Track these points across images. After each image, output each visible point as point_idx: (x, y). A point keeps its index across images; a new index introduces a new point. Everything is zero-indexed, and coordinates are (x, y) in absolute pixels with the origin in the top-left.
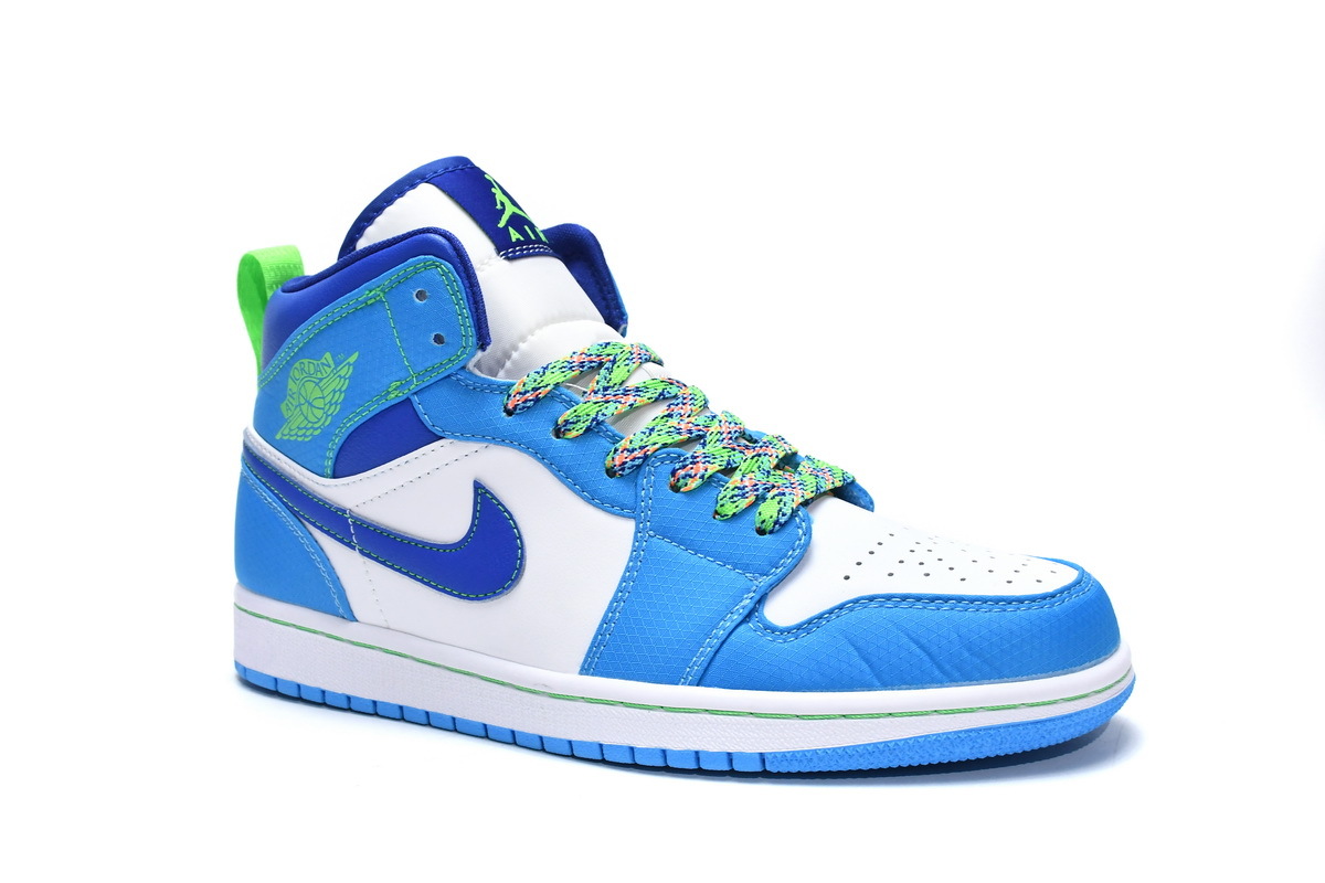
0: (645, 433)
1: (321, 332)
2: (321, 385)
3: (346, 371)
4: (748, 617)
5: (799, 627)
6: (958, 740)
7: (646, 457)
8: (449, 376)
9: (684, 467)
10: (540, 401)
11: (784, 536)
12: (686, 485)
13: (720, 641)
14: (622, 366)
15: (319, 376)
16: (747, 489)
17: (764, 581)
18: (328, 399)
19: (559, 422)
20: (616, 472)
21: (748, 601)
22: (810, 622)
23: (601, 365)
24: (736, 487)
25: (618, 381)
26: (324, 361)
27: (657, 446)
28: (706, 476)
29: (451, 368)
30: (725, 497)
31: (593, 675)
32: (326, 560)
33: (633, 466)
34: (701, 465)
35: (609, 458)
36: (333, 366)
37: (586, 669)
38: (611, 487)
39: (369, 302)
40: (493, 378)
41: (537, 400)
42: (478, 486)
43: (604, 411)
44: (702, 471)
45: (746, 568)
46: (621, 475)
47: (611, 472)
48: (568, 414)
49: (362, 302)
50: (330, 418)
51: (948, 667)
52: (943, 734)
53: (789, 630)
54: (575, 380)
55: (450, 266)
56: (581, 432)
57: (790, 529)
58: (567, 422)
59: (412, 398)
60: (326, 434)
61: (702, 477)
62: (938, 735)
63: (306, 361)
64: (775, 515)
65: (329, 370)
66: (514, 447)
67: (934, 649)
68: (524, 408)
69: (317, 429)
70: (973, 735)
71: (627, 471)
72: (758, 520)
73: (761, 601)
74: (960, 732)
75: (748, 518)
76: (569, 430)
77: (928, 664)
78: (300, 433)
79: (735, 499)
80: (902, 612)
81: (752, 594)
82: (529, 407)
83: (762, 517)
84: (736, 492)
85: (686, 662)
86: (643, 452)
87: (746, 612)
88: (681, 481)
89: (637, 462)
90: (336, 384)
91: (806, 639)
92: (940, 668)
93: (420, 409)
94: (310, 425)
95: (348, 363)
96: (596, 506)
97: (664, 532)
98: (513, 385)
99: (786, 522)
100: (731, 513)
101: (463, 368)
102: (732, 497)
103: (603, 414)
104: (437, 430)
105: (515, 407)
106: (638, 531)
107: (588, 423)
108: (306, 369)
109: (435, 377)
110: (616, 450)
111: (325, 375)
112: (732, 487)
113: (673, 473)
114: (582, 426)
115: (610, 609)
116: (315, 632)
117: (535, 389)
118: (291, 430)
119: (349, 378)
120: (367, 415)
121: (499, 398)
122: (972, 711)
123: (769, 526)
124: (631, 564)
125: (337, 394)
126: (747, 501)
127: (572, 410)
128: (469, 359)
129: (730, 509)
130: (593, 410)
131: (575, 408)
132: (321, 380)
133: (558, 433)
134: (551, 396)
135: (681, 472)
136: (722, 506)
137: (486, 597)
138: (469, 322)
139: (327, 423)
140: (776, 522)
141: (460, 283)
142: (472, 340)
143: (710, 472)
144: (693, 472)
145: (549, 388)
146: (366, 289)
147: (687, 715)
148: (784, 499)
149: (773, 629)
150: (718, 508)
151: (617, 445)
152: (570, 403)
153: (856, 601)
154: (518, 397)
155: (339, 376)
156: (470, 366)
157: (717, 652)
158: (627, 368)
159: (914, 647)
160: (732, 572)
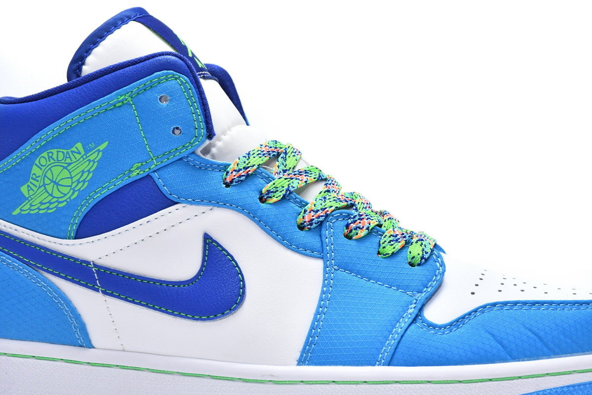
0: (322, 200)
1: (72, 128)
2: (69, 168)
3: (94, 156)
4: (414, 320)
5: (451, 324)
6: (563, 393)
7: (327, 216)
8: (181, 159)
9: (355, 222)
10: (249, 177)
11: (428, 266)
12: (357, 234)
13: (400, 335)
14: (291, 157)
15: (68, 161)
16: (398, 237)
17: (421, 297)
18: (75, 179)
19: (263, 192)
20: (305, 226)
21: (413, 310)
22: (457, 321)
23: (279, 154)
24: (391, 235)
25: (291, 166)
26: (74, 149)
27: (333, 208)
28: (370, 228)
29: (184, 153)
30: (385, 241)
31: (308, 365)
32: (68, 302)
33: (318, 222)
34: (365, 220)
35: (301, 217)
36: (83, 153)
37: (301, 362)
38: (304, 237)
39: (118, 105)
40: (214, 160)
41: (248, 176)
42: (207, 238)
43: (292, 184)
44: (367, 225)
45: (406, 288)
46: (310, 229)
47: (301, 227)
48: (269, 186)
49: (112, 105)
50: (77, 192)
51: (552, 345)
52: (554, 389)
53: (445, 326)
54: (267, 163)
55: (186, 78)
56: (279, 198)
57: (431, 262)
58: (269, 192)
59: (152, 174)
60: (72, 205)
61: (368, 229)
62: (551, 390)
63: (54, 151)
64: (421, 253)
65: (78, 156)
66: (233, 209)
67: (542, 334)
68: (239, 181)
69: (62, 202)
70: (571, 389)
71: (314, 225)
72: (409, 256)
73: (421, 310)
74: (564, 387)
75: (403, 254)
76: (271, 197)
77: (539, 344)
78: (43, 207)
79: (392, 243)
80: (516, 312)
81: (413, 306)
82: (242, 181)
83: (412, 255)
84: (392, 238)
85: (379, 350)
86: (324, 212)
87: (414, 316)
88: (354, 231)
89: (321, 219)
90: (85, 166)
91: (457, 332)
92: (546, 345)
93: (160, 182)
94: (55, 200)
95: (99, 150)
96: (293, 250)
97: (345, 267)
98: (229, 165)
99: (428, 258)
100: (390, 252)
101: (193, 153)
102: (389, 242)
103: (292, 187)
104: (174, 197)
105: (232, 182)
106: (326, 267)
107: (284, 192)
108: (55, 157)
109: (172, 158)
110: (305, 211)
111: (74, 160)
112: (389, 235)
113: (347, 226)
114: (279, 195)
115: (315, 319)
116: (54, 360)
117: (245, 168)
118: (31, 205)
119: (98, 161)
120: (113, 188)
121: (220, 174)
122: (570, 373)
123: (418, 260)
124: (325, 289)
125: (85, 175)
126: (400, 244)
127: (271, 183)
128: (199, 146)
129: (389, 250)
130: (286, 184)
131: (273, 182)
132: (70, 164)
133: (262, 200)
134: (255, 174)
135: (353, 226)
136: (384, 247)
137: (216, 317)
138: (201, 118)
139: (72, 198)
140: (422, 258)
141: (194, 90)
142: (203, 131)
143: (372, 225)
144: (361, 225)
145: (255, 167)
146: (117, 95)
147: (384, 385)
148: (424, 243)
149: (434, 326)
150: (381, 250)
151: (306, 208)
152: (269, 179)
153: (484, 307)
154: (234, 173)
155: (89, 160)
156: (199, 152)
157: (399, 343)
158: (295, 158)
159: (529, 333)
160: (397, 292)
